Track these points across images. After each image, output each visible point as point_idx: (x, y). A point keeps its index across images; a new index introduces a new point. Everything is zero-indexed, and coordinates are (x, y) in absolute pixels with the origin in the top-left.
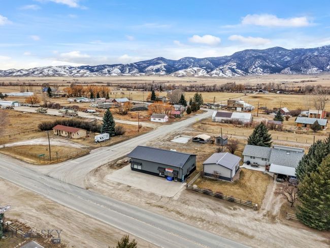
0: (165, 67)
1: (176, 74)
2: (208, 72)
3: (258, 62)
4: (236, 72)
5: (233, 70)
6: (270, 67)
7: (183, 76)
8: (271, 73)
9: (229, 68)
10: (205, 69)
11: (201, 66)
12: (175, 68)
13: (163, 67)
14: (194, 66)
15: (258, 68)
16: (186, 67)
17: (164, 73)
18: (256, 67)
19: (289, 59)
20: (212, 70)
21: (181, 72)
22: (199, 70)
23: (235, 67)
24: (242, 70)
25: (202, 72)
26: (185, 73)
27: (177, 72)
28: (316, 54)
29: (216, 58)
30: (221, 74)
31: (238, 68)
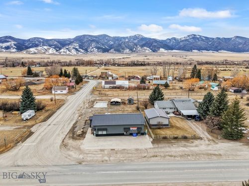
0: (15, 45)
1: (27, 51)
2: (57, 51)
3: (93, 44)
4: (79, 51)
5: (77, 50)
6: (102, 48)
7: (35, 53)
8: (103, 52)
9: (74, 48)
10: (55, 48)
11: (50, 46)
12: (25, 46)
13: (13, 45)
14: (44, 45)
15: (94, 49)
16: (37, 46)
17: (14, 50)
18: (93, 48)
19: (112, 43)
20: (60, 49)
21: (32, 50)
22: (49, 49)
23: (77, 47)
24: (83, 49)
25: (52, 51)
26: (36, 51)
27: (28, 50)
28: (127, 40)
29: (62, 40)
30: (68, 52)
31: (80, 48)
